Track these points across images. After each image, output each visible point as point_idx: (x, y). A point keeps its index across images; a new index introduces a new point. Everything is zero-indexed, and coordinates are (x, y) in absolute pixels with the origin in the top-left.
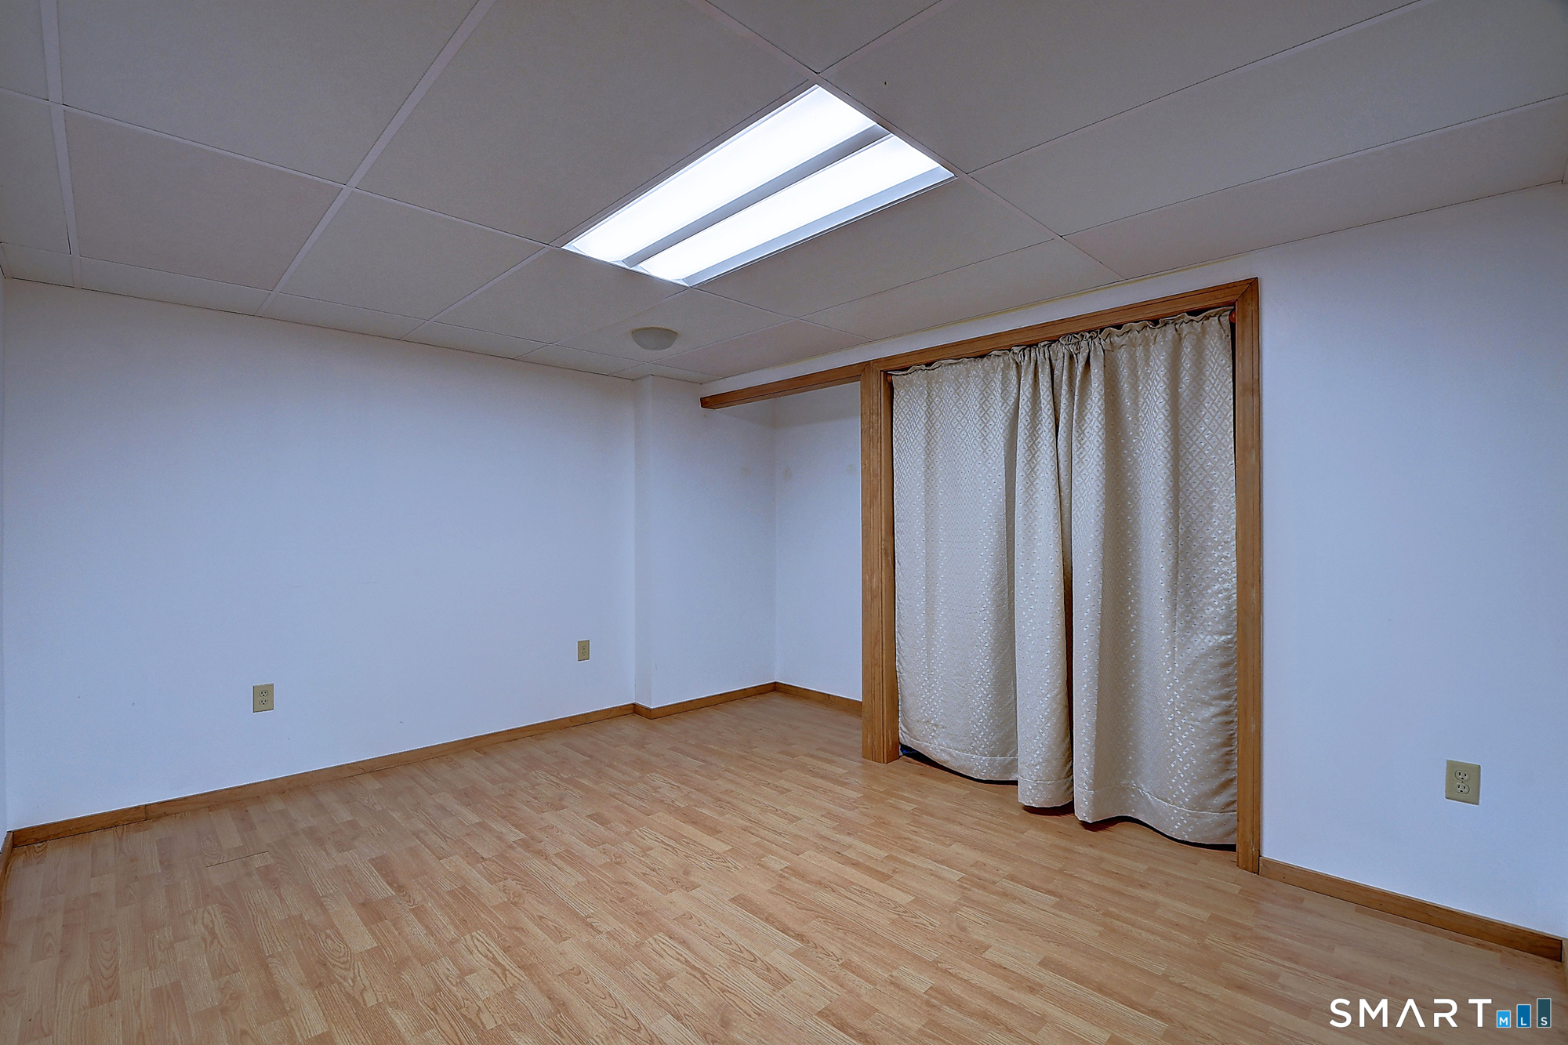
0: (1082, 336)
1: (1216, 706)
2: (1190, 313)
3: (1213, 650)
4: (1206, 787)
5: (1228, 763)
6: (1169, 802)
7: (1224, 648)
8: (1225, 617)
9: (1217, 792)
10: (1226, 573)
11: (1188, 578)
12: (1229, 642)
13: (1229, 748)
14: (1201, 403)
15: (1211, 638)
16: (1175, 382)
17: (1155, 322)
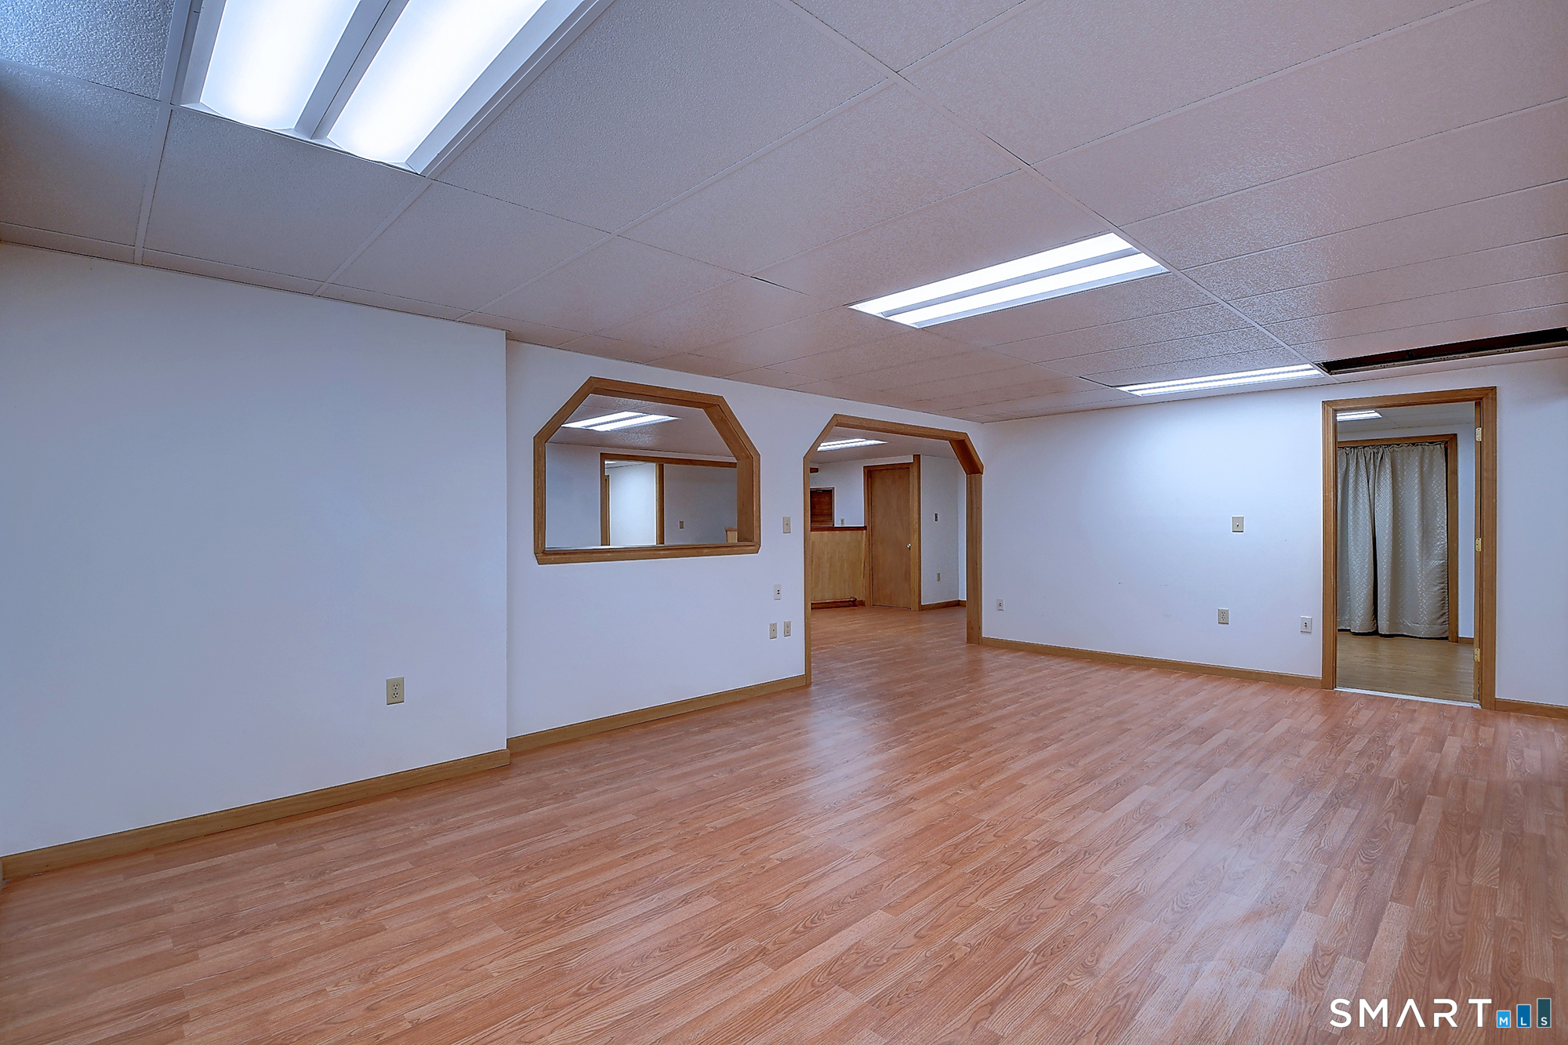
0: (1382, 446)
1: (1439, 586)
2: (1430, 442)
4: (1434, 616)
6: (1418, 624)
7: (1441, 565)
8: (1442, 554)
9: (1439, 618)
11: (1427, 541)
12: (1444, 562)
13: (1444, 601)
15: (1436, 562)
16: (1422, 467)
17: (1414, 444)
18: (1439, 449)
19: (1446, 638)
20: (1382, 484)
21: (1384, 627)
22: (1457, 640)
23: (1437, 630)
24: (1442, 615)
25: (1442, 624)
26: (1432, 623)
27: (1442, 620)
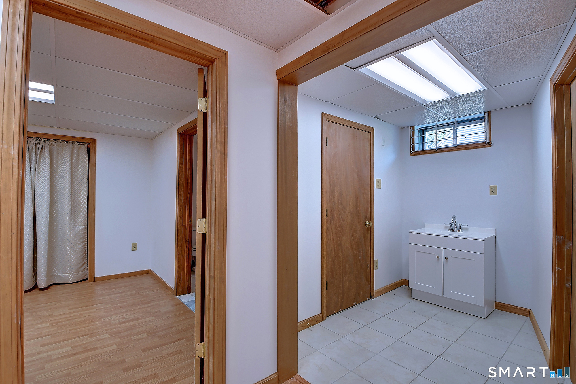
0: (42, 139)
1: (82, 244)
2: (78, 142)
3: (81, 230)
4: (79, 266)
5: (84, 258)
6: (68, 274)
7: (84, 229)
8: (84, 221)
9: (81, 267)
10: (84, 210)
11: (74, 212)
12: (85, 227)
13: (84, 255)
14: (78, 166)
15: (81, 227)
16: (72, 159)
17: (66, 141)
18: (83, 148)
19: (87, 279)
20: (41, 169)
21: (42, 283)
22: (94, 280)
23: (81, 275)
24: (83, 264)
25: (83, 271)
26: (77, 271)
27: (82, 268)
